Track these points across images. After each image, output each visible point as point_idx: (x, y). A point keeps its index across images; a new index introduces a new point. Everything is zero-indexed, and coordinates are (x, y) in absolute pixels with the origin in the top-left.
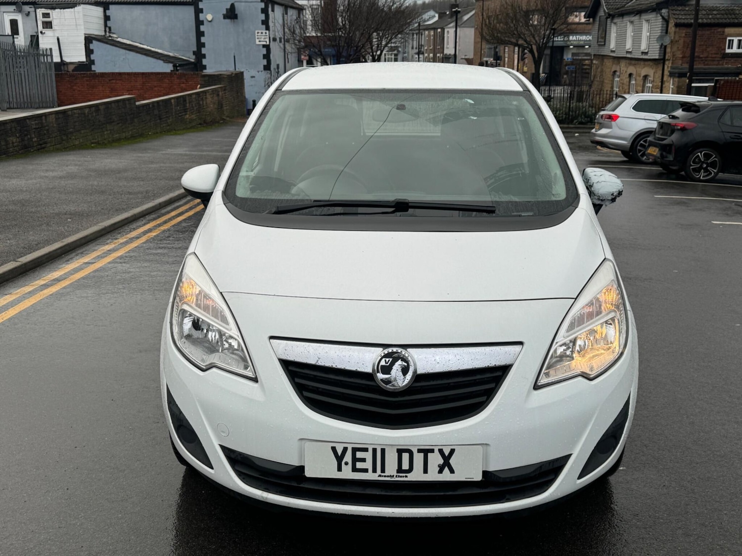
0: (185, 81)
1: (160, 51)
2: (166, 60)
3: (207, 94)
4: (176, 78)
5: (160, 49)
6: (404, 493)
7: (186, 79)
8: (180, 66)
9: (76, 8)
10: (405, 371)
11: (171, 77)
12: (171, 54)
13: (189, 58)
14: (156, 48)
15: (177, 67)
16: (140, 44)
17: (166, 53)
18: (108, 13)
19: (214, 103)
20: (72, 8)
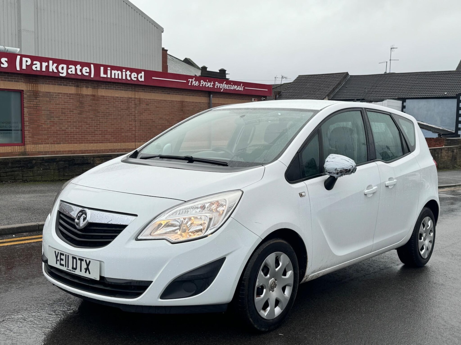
0: (439, 143)
1: (434, 126)
2: (434, 131)
3: (443, 150)
4: (433, 141)
5: (434, 125)
6: (76, 281)
7: (439, 142)
8: (443, 135)
9: (384, 101)
10: (85, 219)
11: (430, 141)
12: (441, 128)
13: (452, 130)
14: (431, 125)
15: (441, 135)
16: (422, 122)
17: (437, 127)
18: (405, 104)
19: (448, 156)
20: (381, 101)
